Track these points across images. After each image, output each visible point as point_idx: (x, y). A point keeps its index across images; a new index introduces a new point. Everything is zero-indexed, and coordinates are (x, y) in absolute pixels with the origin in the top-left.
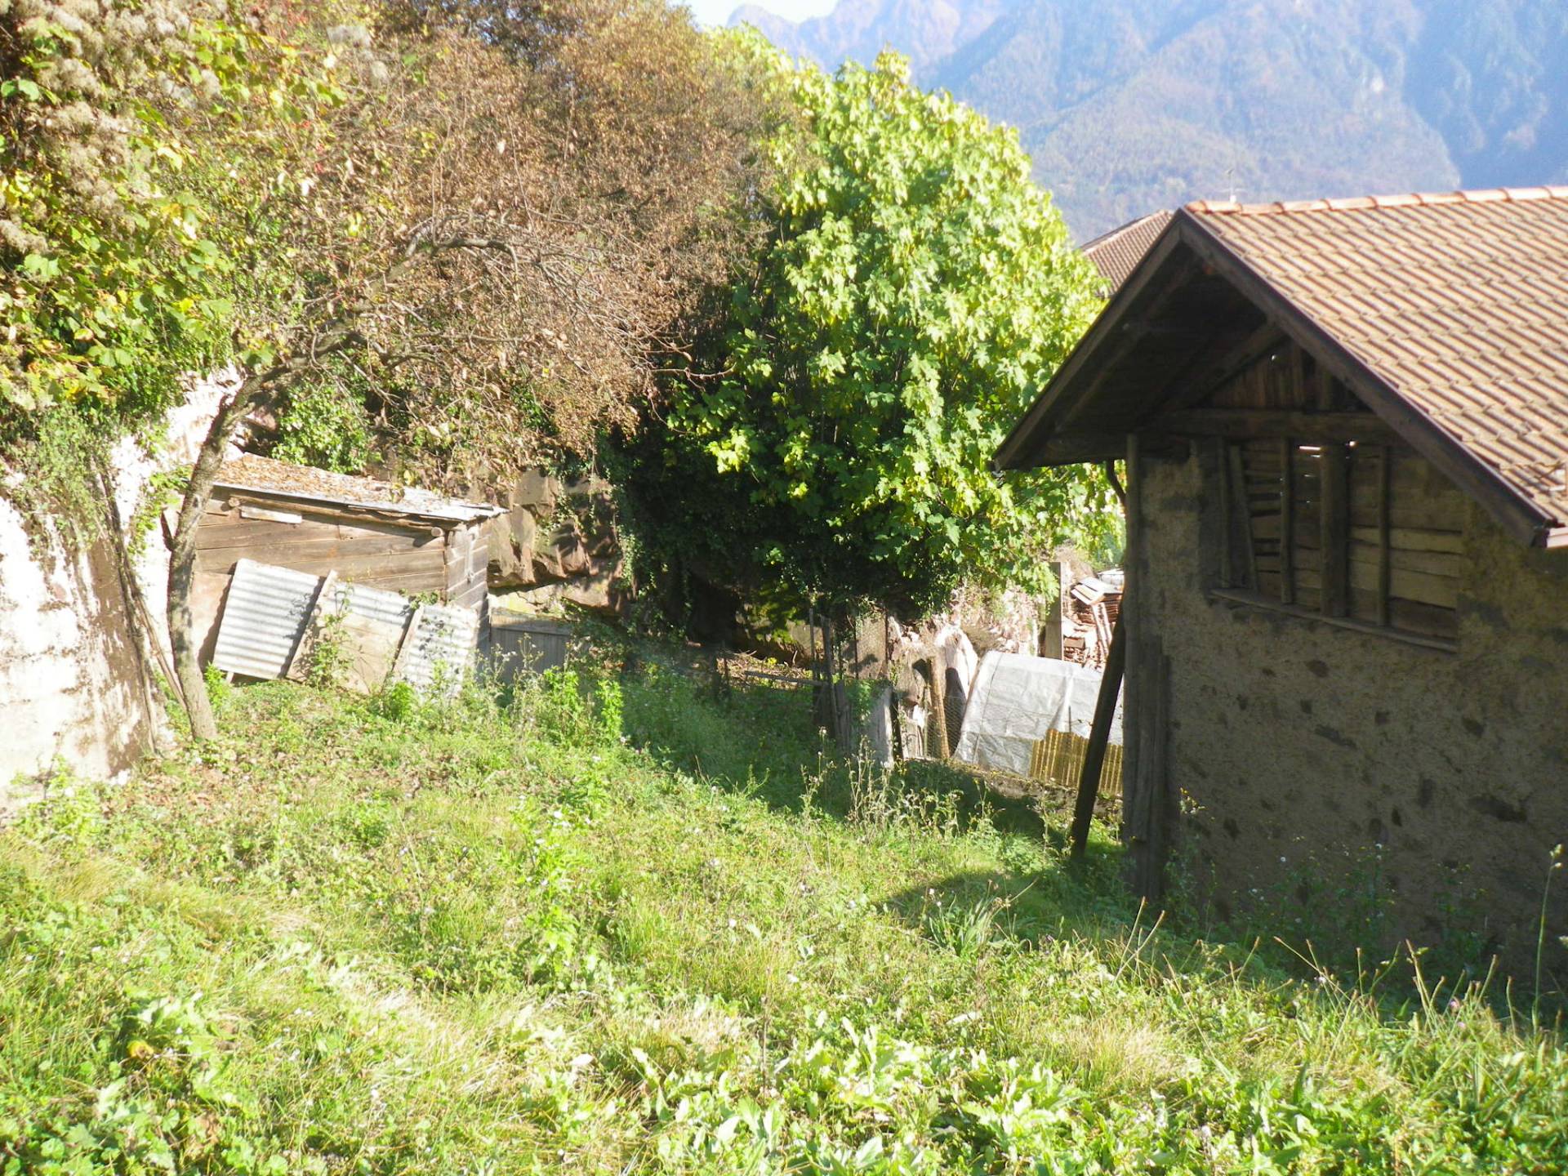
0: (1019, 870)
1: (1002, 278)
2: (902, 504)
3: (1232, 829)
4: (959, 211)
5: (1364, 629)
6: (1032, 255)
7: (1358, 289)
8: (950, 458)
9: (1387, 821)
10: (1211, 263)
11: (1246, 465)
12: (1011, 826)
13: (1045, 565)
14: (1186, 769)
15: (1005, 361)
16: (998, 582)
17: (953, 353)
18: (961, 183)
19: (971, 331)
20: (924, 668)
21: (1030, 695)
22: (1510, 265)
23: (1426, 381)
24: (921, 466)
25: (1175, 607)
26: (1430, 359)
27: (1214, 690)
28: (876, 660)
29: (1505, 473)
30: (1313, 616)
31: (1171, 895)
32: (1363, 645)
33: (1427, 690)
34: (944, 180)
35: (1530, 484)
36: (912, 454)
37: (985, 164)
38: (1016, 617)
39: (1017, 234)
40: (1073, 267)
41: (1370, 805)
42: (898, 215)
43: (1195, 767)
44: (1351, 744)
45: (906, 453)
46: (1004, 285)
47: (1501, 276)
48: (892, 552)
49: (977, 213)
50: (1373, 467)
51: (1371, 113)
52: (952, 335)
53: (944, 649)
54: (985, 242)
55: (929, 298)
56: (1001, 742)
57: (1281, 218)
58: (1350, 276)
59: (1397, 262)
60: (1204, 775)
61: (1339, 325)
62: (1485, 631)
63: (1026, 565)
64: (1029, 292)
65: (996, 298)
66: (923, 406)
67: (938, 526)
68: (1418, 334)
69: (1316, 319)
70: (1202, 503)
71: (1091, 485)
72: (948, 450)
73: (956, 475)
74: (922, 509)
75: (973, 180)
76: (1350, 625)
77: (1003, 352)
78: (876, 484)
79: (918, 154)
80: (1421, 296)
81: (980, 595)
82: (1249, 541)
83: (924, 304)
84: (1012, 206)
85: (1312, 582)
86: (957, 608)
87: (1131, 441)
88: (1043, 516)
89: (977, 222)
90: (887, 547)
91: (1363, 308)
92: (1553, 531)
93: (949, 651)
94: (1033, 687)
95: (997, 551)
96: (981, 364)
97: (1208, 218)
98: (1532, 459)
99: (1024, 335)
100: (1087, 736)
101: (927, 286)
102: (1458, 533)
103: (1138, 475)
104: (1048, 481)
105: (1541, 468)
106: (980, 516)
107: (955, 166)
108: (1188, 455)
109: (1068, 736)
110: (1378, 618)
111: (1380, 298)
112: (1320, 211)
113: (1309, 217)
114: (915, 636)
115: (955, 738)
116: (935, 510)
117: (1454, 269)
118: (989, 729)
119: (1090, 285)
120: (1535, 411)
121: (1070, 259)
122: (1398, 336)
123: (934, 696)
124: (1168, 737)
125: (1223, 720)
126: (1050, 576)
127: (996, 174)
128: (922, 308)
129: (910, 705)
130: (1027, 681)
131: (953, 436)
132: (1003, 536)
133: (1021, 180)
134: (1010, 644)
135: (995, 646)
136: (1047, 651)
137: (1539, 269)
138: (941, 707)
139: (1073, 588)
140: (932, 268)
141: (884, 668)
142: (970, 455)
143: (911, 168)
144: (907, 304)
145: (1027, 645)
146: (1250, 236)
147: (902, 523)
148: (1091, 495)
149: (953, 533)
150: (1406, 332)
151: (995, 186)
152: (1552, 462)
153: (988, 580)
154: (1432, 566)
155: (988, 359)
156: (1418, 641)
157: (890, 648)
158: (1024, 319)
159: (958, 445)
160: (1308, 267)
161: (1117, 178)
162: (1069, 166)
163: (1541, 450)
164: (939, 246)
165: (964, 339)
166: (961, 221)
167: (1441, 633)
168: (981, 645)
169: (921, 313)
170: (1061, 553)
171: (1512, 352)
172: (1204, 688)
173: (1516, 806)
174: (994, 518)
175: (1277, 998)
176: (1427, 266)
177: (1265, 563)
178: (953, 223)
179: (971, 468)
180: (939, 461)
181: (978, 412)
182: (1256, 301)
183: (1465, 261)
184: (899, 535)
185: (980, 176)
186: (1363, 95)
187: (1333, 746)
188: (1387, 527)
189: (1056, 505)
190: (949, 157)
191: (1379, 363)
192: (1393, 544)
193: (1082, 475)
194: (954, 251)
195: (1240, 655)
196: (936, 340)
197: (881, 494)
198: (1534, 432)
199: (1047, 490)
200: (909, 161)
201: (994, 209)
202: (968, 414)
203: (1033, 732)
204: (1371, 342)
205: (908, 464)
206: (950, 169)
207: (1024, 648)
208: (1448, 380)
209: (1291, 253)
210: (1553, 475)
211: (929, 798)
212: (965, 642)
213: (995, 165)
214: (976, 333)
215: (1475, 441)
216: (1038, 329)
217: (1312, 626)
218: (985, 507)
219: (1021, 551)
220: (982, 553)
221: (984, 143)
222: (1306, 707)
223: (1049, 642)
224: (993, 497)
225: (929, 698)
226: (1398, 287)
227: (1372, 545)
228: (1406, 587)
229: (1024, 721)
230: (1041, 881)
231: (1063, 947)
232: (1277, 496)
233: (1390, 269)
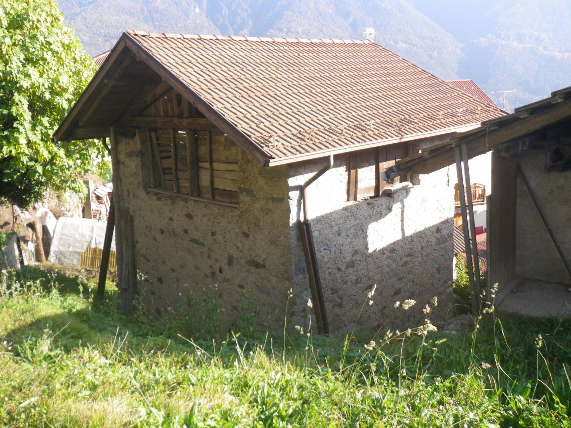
0: (70, 310)
1: (54, 63)
2: (15, 157)
3: (160, 280)
4: (33, 33)
5: (205, 201)
6: (67, 54)
7: (196, 69)
8: (36, 138)
9: (217, 272)
10: (138, 55)
11: (158, 139)
12: (68, 291)
13: (82, 182)
14: (142, 259)
15: (58, 97)
16: (62, 189)
17: (34, 93)
18: (33, 22)
19: (41, 84)
20: (32, 226)
21: (79, 234)
22: (249, 63)
23: (223, 104)
24: (22, 141)
25: (134, 195)
26: (224, 96)
27: (151, 228)
28: (9, 224)
29: (253, 139)
30: (186, 197)
31: (136, 313)
32: (205, 207)
33: (229, 222)
34: (25, 19)
35: (262, 143)
36: (18, 135)
37: (44, 15)
38: (72, 203)
39: (60, 45)
40: (85, 61)
41: (211, 267)
42: (4, 32)
43: (145, 258)
44: (203, 244)
45: (15, 135)
46: (55, 66)
47: (246, 67)
48: (12, 178)
49: (41, 35)
50: (205, 139)
51: (196, 20)
52: (32, 86)
53: (41, 217)
54: (46, 47)
55: (21, 69)
56: (68, 254)
57: (165, 40)
58: (193, 64)
59: (210, 60)
60: (149, 261)
61: (189, 82)
62: (248, 199)
63: (74, 181)
64: (66, 69)
65: (52, 71)
66: (22, 115)
67: (32, 166)
68: (219, 87)
69: (181, 79)
70: (141, 154)
71: (98, 149)
72: (35, 134)
73: (39, 144)
74: (25, 159)
75: (38, 21)
76: (200, 200)
77: (57, 94)
78: (2, 149)
79: (12, 8)
80: (219, 73)
81: (56, 195)
82: (161, 169)
83: (19, 72)
84: (57, 33)
85: (185, 184)
86: (45, 200)
87: (112, 129)
88: (79, 162)
89: (41, 38)
90: (10, 175)
91: (198, 76)
92: (271, 160)
93: (43, 218)
94: (80, 230)
95: (61, 176)
96: (47, 98)
97: (136, 37)
98: (262, 134)
99: (65, 87)
100: (102, 248)
101: (20, 64)
102: (237, 163)
103: (115, 143)
104: (80, 147)
105: (265, 137)
106: (52, 162)
107: (30, 14)
108: (135, 135)
109: (95, 249)
110: (210, 196)
111: (204, 73)
112: (180, 38)
113: (176, 40)
114: (26, 212)
115: (47, 253)
116: (31, 159)
117: (230, 64)
118: (62, 249)
119: (93, 69)
120: (261, 117)
121: (83, 57)
122: (212, 87)
123: (37, 237)
124: (134, 247)
125: (155, 239)
126: (84, 186)
127: (49, 19)
128: (18, 73)
129: (26, 242)
130: (77, 228)
131: (37, 128)
132: (62, 170)
133: (60, 23)
134: (70, 214)
135: (63, 215)
136: (86, 216)
137: (259, 66)
138: (40, 242)
139: (95, 190)
140: (22, 57)
141: (13, 227)
142: (45, 137)
143: (9, 12)
144: (11, 71)
145: (77, 214)
146: (153, 45)
147: (16, 165)
148: (99, 153)
149: (40, 169)
150: (215, 86)
151: (49, 24)
152: (268, 135)
153: (58, 188)
154: (228, 176)
155: (50, 96)
156: (225, 204)
157: (16, 218)
158: (65, 80)
159: (39, 132)
160: (176, 59)
161: (105, 36)
162: (86, 30)
163: (265, 131)
164: (24, 48)
165: (38, 87)
166: (34, 37)
167: (233, 201)
168: (57, 215)
169: (18, 76)
170: (88, 176)
171: (252, 95)
172: (147, 227)
173: (262, 263)
174: (58, 162)
175: (180, 360)
176: (220, 62)
177: (167, 177)
178: (30, 38)
179: (46, 142)
180: (31, 139)
181: (48, 119)
182: (157, 71)
183: (234, 61)
184: (15, 170)
185: (42, 19)
186: (193, 14)
187: (197, 246)
188: (212, 162)
189: (84, 157)
190: (27, 10)
191: (206, 97)
192: (214, 168)
193: (94, 144)
194: (31, 50)
195: (160, 213)
196: (25, 87)
197: (5, 153)
198: (262, 124)
199: (80, 151)
200: (8, 10)
201: (49, 34)
202: (43, 119)
203: (81, 248)
204: (202, 89)
205: (16, 140)
206: (28, 15)
207: (76, 215)
208: (231, 104)
209: (170, 54)
210: (269, 140)
211: (28, 283)
212: (50, 214)
213: (48, 15)
214: (43, 85)
215: (242, 127)
216: (71, 85)
217: (186, 201)
218: (53, 158)
219: (71, 176)
220: (54, 177)
221: (43, 6)
222: (186, 231)
223: (86, 212)
224: (56, 154)
225: (35, 238)
226: (210, 69)
227: (206, 169)
228: (219, 184)
229: (77, 244)
230: (80, 314)
231: (84, 350)
232: (170, 151)
233: (207, 62)
